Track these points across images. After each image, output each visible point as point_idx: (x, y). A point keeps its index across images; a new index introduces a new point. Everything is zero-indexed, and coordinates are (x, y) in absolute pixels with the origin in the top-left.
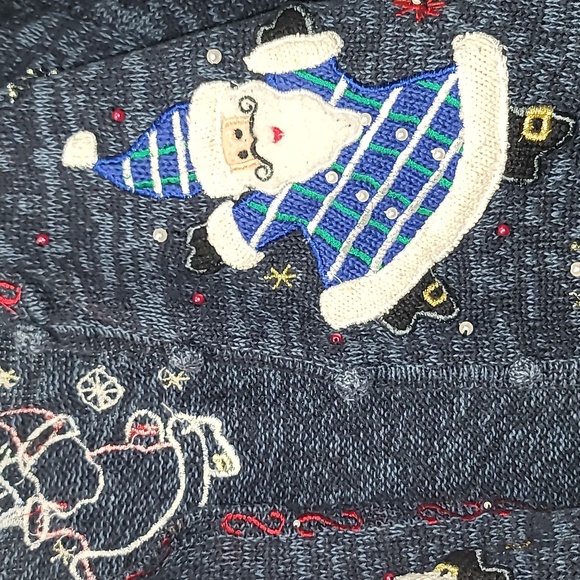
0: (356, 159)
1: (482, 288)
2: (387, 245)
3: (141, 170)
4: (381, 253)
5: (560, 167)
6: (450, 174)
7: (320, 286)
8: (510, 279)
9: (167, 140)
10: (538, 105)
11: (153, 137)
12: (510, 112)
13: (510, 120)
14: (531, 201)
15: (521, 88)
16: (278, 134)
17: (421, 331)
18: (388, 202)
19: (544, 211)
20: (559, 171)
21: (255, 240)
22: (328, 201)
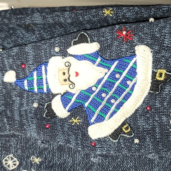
0: (102, 83)
1: (141, 127)
2: (111, 111)
3: (31, 84)
4: (109, 114)
5: (167, 89)
6: (132, 89)
7: (88, 124)
8: (151, 124)
9: (40, 74)
10: (161, 69)
11: (35, 73)
12: (153, 70)
13: (152, 73)
14: (158, 99)
15: (156, 63)
16: (77, 74)
17: (121, 141)
18: (112, 97)
19: (162, 103)
20: (167, 90)
21: (67, 108)
22: (92, 96)
